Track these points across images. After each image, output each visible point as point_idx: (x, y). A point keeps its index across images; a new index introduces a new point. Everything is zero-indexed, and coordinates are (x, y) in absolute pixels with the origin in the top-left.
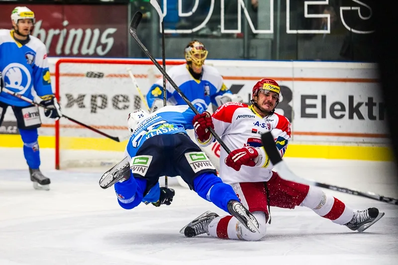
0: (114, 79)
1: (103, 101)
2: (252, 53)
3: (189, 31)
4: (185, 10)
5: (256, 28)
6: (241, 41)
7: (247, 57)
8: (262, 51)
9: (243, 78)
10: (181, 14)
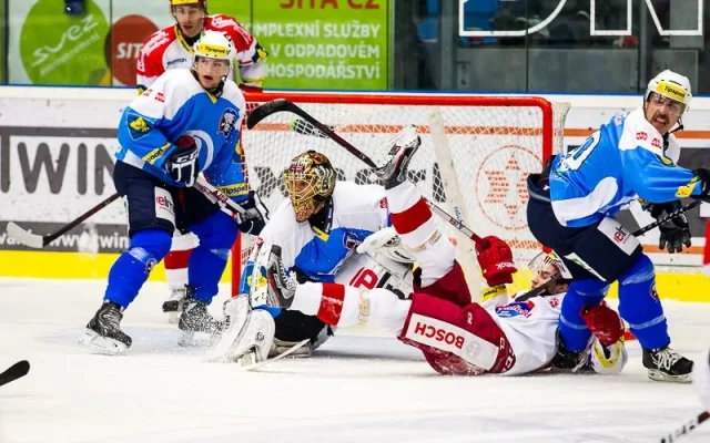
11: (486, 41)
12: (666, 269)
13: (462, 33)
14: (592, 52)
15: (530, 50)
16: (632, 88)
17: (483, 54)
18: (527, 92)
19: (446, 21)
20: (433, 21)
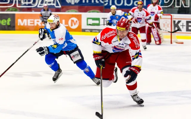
10: (165, 2)
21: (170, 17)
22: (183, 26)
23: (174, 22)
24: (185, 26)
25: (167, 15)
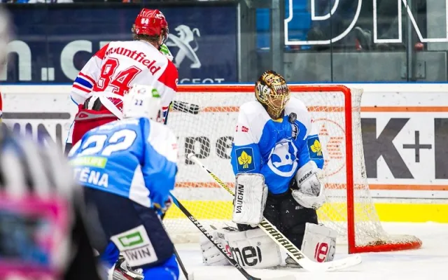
0: (218, 114)
1: (203, 147)
2: (420, 72)
3: (327, 42)
4: (320, 12)
5: (425, 36)
6: (401, 54)
7: (411, 79)
8: (433, 70)
9: (407, 109)
10: (314, 18)
11: (303, 48)
12: (430, 201)
13: (287, 43)
14: (375, 54)
15: (334, 54)
16: (403, 78)
17: (301, 57)
18: (332, 83)
19: (276, 35)
20: (266, 35)
21: (338, 99)
22: (417, 147)
23: (368, 124)
24: (429, 147)
25: (321, 90)
